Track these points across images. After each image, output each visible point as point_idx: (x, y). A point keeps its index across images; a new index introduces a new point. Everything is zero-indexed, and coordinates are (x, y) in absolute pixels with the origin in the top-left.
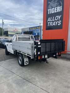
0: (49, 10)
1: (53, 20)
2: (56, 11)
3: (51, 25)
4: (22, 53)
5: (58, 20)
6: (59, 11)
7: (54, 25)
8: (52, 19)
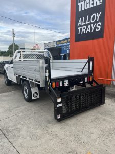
0: (80, 4)
1: (87, 22)
2: (93, 4)
3: (83, 31)
4: (27, 79)
5: (96, 22)
6: (98, 4)
7: (88, 32)
8: (85, 21)
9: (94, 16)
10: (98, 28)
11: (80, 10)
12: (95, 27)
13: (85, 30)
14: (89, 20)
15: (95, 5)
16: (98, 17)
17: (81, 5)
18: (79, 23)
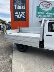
9: (22, 13)
10: (24, 17)
11: (16, 8)
12: (23, 17)
13: (18, 17)
14: (20, 13)
15: (22, 9)
16: (24, 13)
17: (16, 6)
18: (15, 13)
